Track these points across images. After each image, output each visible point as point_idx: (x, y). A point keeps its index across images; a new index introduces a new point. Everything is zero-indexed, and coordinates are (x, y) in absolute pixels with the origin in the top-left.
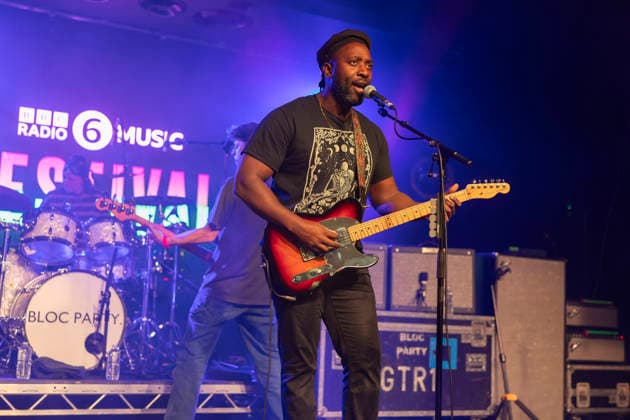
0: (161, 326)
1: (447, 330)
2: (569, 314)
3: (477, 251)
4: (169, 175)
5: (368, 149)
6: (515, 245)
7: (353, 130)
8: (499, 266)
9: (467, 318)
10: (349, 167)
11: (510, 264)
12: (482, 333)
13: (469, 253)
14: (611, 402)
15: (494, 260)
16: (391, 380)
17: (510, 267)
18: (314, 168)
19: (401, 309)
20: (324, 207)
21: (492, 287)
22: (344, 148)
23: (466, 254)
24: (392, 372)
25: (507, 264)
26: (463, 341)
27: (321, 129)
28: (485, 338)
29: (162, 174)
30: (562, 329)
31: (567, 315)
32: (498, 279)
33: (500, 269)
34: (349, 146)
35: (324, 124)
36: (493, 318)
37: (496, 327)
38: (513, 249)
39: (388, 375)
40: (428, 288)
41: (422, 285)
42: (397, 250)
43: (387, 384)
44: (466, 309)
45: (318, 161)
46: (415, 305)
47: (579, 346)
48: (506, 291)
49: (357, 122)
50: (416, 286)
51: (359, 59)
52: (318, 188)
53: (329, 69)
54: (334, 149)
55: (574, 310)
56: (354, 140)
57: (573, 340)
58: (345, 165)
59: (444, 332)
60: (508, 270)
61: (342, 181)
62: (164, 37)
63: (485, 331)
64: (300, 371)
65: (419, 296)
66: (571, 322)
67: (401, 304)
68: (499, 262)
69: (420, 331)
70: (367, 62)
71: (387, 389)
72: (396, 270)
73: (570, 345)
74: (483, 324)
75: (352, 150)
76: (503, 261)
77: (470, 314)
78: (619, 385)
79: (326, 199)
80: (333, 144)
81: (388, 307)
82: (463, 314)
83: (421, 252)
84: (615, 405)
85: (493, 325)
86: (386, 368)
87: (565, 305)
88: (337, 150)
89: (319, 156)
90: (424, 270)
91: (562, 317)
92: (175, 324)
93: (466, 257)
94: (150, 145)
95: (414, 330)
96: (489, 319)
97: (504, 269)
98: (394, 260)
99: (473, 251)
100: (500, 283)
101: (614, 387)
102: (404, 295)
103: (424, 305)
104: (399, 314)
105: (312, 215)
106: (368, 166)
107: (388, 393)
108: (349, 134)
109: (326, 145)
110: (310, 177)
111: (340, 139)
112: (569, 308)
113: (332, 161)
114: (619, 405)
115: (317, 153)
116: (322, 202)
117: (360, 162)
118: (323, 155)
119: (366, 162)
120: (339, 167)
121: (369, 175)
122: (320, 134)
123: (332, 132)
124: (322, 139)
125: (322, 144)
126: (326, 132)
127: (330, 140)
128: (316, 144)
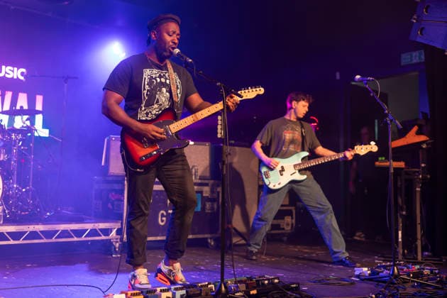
0: (24, 190)
4: (18, 95)
5: (178, 81)
7: (168, 71)
8: (224, 152)
9: (206, 181)
10: (167, 91)
14: (282, 227)
15: (221, 148)
16: (164, 219)
17: (230, 152)
18: (145, 92)
20: (155, 114)
22: (163, 80)
23: (206, 145)
24: (165, 214)
25: (228, 150)
26: (204, 195)
27: (148, 70)
28: (216, 193)
29: (13, 94)
30: (257, 187)
34: (166, 79)
35: (150, 67)
39: (163, 215)
43: (162, 221)
44: (206, 176)
45: (147, 87)
49: (171, 67)
51: (174, 33)
53: (155, 35)
54: (156, 80)
56: (169, 76)
58: (164, 90)
60: (229, 154)
64: (139, 214)
68: (224, 150)
70: (178, 35)
71: (162, 224)
75: (168, 81)
77: (208, 179)
78: (286, 217)
79: (155, 110)
80: (156, 77)
82: (204, 179)
84: (283, 229)
85: (221, 185)
86: (162, 212)
88: (158, 80)
89: (147, 84)
92: (33, 189)
94: (4, 76)
99: (210, 143)
101: (283, 219)
106: (179, 90)
107: (163, 226)
108: (165, 73)
110: (144, 98)
111: (160, 75)
113: (156, 87)
114: (286, 228)
116: (154, 112)
117: (173, 88)
118: (150, 84)
119: (177, 88)
120: (160, 91)
121: (179, 95)
122: (147, 73)
123: (155, 71)
124: (149, 75)
125: (149, 78)
126: (151, 71)
127: (154, 75)
128: (145, 78)
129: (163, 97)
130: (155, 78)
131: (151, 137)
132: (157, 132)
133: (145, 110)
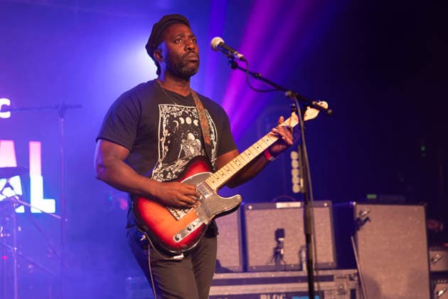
1: (319, 287)
2: (433, 260)
3: (333, 203)
6: (372, 193)
7: (195, 106)
8: (358, 216)
10: (196, 138)
11: (369, 212)
12: (346, 287)
13: (326, 205)
17: (369, 215)
18: (163, 140)
19: (259, 269)
21: (352, 238)
22: (189, 121)
23: (323, 206)
25: (365, 212)
27: (165, 106)
28: (349, 293)
30: (427, 276)
31: (430, 261)
32: (358, 229)
33: (359, 219)
34: (193, 118)
35: (168, 101)
36: (356, 271)
37: (359, 280)
38: (370, 196)
40: (285, 245)
41: (279, 242)
42: (250, 207)
44: (328, 264)
45: (166, 132)
46: (274, 264)
47: (444, 292)
48: (367, 243)
50: (273, 244)
53: (160, 55)
54: (179, 122)
55: (437, 255)
57: (439, 286)
58: (191, 136)
60: (367, 219)
61: (192, 150)
63: (348, 285)
65: (277, 254)
66: (435, 268)
67: (259, 264)
68: (358, 211)
69: (281, 291)
72: (250, 228)
73: (435, 291)
74: (345, 277)
75: (196, 122)
76: (362, 210)
77: (331, 269)
79: (178, 167)
80: (178, 117)
81: (245, 268)
83: (276, 208)
85: (356, 278)
87: (428, 250)
88: (183, 122)
89: (166, 128)
90: (280, 227)
91: (426, 264)
93: (323, 209)
95: (275, 291)
96: (352, 272)
97: (363, 219)
98: (247, 219)
99: (330, 202)
100: (360, 234)
102: (260, 254)
103: (282, 263)
104: (257, 275)
106: (213, 136)
108: (192, 109)
110: (161, 149)
111: (184, 112)
112: (432, 253)
113: (179, 131)
115: (164, 126)
116: (176, 170)
118: (171, 126)
119: (211, 133)
120: (186, 138)
121: (215, 143)
122: (164, 110)
123: (176, 107)
124: (167, 114)
125: (168, 118)
126: (170, 108)
127: (175, 114)
128: (162, 118)
129: (192, 147)
130: (177, 119)
133: (162, 168)
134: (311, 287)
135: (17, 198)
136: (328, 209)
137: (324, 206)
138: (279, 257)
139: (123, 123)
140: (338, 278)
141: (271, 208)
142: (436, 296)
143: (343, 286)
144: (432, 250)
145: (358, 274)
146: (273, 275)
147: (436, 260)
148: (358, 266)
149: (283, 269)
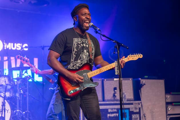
0: (24, 113)
2: (167, 98)
5: (93, 45)
6: (147, 75)
9: (132, 102)
10: (87, 52)
11: (145, 82)
12: (137, 107)
13: (131, 79)
15: (139, 81)
17: (145, 83)
18: (74, 52)
19: (108, 101)
20: (78, 67)
21: (139, 91)
22: (84, 45)
26: (131, 110)
27: (76, 39)
28: (138, 109)
30: (165, 103)
31: (166, 98)
33: (142, 84)
34: (86, 44)
36: (141, 102)
37: (142, 105)
38: (146, 77)
40: (117, 93)
41: (115, 92)
42: (105, 80)
44: (131, 99)
46: (113, 99)
47: (171, 109)
48: (144, 92)
50: (113, 92)
52: (76, 59)
54: (81, 45)
56: (88, 42)
57: (169, 107)
58: (85, 51)
59: (123, 108)
60: (144, 84)
61: (84, 57)
62: (19, 11)
66: (168, 101)
67: (108, 99)
68: (141, 82)
69: (115, 108)
72: (105, 87)
74: (137, 104)
75: (87, 46)
76: (143, 81)
79: (79, 63)
81: (104, 100)
82: (130, 101)
83: (114, 80)
85: (141, 104)
87: (165, 95)
89: (76, 48)
90: (115, 87)
91: (164, 99)
92: (29, 112)
93: (130, 81)
95: (113, 108)
96: (139, 102)
97: (143, 84)
98: (104, 84)
99: (132, 79)
100: (142, 89)
102: (109, 96)
103: (116, 99)
104: (107, 102)
105: (74, 70)
106: (93, 51)
109: (78, 44)
110: (73, 56)
111: (83, 42)
112: (167, 96)
113: (80, 50)
115: (75, 47)
116: (78, 65)
117: (90, 50)
121: (94, 54)
123: (80, 39)
124: (76, 42)
125: (76, 44)
126: (78, 40)
127: (79, 42)
128: (74, 44)
130: (80, 44)
131: (76, 81)
132: (80, 79)
134: (121, 107)
135: (28, 76)
136: (131, 81)
137: (130, 80)
138: (115, 96)
139: (59, 44)
140: (134, 104)
141: (112, 80)
142: (168, 110)
143: (136, 106)
144: (167, 95)
145: (141, 103)
146: (113, 102)
147: (168, 98)
148: (141, 100)
149: (116, 100)
